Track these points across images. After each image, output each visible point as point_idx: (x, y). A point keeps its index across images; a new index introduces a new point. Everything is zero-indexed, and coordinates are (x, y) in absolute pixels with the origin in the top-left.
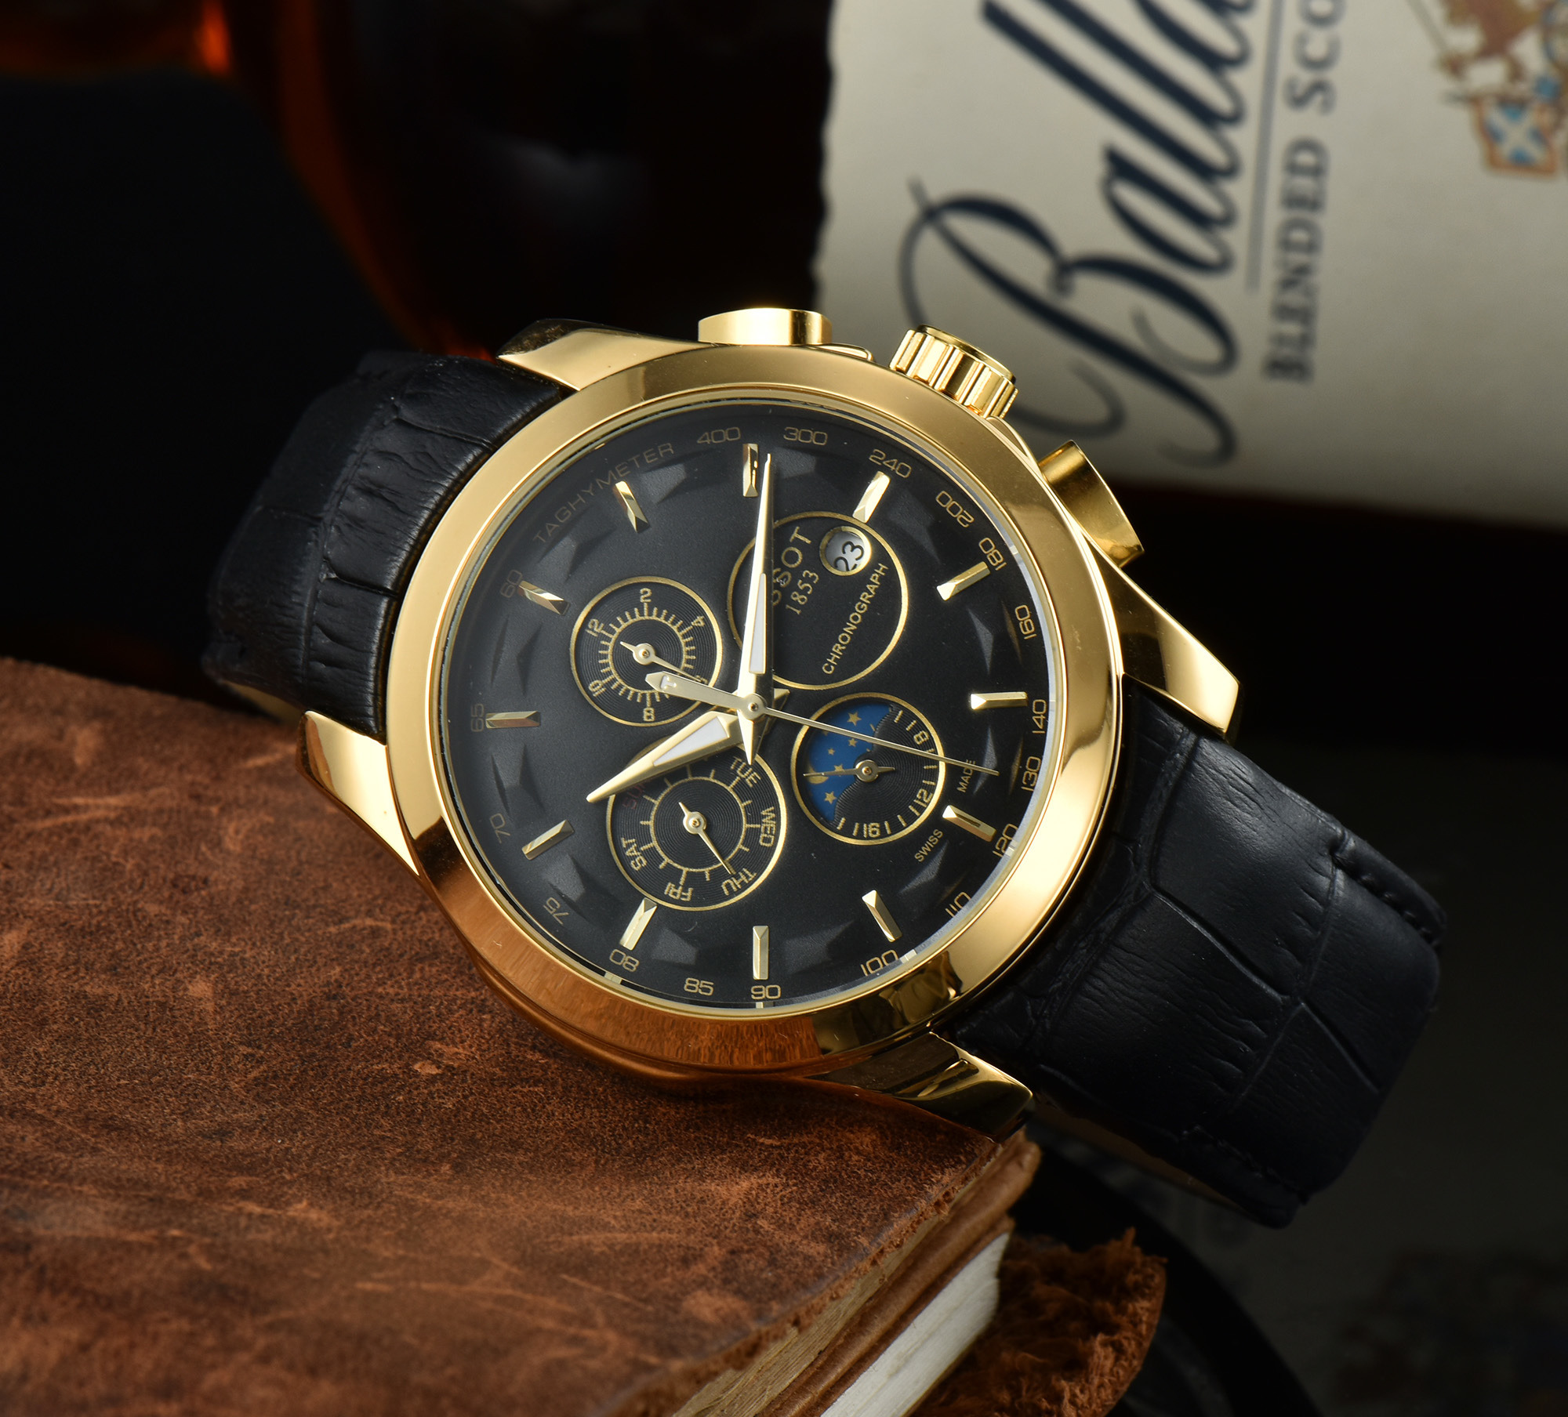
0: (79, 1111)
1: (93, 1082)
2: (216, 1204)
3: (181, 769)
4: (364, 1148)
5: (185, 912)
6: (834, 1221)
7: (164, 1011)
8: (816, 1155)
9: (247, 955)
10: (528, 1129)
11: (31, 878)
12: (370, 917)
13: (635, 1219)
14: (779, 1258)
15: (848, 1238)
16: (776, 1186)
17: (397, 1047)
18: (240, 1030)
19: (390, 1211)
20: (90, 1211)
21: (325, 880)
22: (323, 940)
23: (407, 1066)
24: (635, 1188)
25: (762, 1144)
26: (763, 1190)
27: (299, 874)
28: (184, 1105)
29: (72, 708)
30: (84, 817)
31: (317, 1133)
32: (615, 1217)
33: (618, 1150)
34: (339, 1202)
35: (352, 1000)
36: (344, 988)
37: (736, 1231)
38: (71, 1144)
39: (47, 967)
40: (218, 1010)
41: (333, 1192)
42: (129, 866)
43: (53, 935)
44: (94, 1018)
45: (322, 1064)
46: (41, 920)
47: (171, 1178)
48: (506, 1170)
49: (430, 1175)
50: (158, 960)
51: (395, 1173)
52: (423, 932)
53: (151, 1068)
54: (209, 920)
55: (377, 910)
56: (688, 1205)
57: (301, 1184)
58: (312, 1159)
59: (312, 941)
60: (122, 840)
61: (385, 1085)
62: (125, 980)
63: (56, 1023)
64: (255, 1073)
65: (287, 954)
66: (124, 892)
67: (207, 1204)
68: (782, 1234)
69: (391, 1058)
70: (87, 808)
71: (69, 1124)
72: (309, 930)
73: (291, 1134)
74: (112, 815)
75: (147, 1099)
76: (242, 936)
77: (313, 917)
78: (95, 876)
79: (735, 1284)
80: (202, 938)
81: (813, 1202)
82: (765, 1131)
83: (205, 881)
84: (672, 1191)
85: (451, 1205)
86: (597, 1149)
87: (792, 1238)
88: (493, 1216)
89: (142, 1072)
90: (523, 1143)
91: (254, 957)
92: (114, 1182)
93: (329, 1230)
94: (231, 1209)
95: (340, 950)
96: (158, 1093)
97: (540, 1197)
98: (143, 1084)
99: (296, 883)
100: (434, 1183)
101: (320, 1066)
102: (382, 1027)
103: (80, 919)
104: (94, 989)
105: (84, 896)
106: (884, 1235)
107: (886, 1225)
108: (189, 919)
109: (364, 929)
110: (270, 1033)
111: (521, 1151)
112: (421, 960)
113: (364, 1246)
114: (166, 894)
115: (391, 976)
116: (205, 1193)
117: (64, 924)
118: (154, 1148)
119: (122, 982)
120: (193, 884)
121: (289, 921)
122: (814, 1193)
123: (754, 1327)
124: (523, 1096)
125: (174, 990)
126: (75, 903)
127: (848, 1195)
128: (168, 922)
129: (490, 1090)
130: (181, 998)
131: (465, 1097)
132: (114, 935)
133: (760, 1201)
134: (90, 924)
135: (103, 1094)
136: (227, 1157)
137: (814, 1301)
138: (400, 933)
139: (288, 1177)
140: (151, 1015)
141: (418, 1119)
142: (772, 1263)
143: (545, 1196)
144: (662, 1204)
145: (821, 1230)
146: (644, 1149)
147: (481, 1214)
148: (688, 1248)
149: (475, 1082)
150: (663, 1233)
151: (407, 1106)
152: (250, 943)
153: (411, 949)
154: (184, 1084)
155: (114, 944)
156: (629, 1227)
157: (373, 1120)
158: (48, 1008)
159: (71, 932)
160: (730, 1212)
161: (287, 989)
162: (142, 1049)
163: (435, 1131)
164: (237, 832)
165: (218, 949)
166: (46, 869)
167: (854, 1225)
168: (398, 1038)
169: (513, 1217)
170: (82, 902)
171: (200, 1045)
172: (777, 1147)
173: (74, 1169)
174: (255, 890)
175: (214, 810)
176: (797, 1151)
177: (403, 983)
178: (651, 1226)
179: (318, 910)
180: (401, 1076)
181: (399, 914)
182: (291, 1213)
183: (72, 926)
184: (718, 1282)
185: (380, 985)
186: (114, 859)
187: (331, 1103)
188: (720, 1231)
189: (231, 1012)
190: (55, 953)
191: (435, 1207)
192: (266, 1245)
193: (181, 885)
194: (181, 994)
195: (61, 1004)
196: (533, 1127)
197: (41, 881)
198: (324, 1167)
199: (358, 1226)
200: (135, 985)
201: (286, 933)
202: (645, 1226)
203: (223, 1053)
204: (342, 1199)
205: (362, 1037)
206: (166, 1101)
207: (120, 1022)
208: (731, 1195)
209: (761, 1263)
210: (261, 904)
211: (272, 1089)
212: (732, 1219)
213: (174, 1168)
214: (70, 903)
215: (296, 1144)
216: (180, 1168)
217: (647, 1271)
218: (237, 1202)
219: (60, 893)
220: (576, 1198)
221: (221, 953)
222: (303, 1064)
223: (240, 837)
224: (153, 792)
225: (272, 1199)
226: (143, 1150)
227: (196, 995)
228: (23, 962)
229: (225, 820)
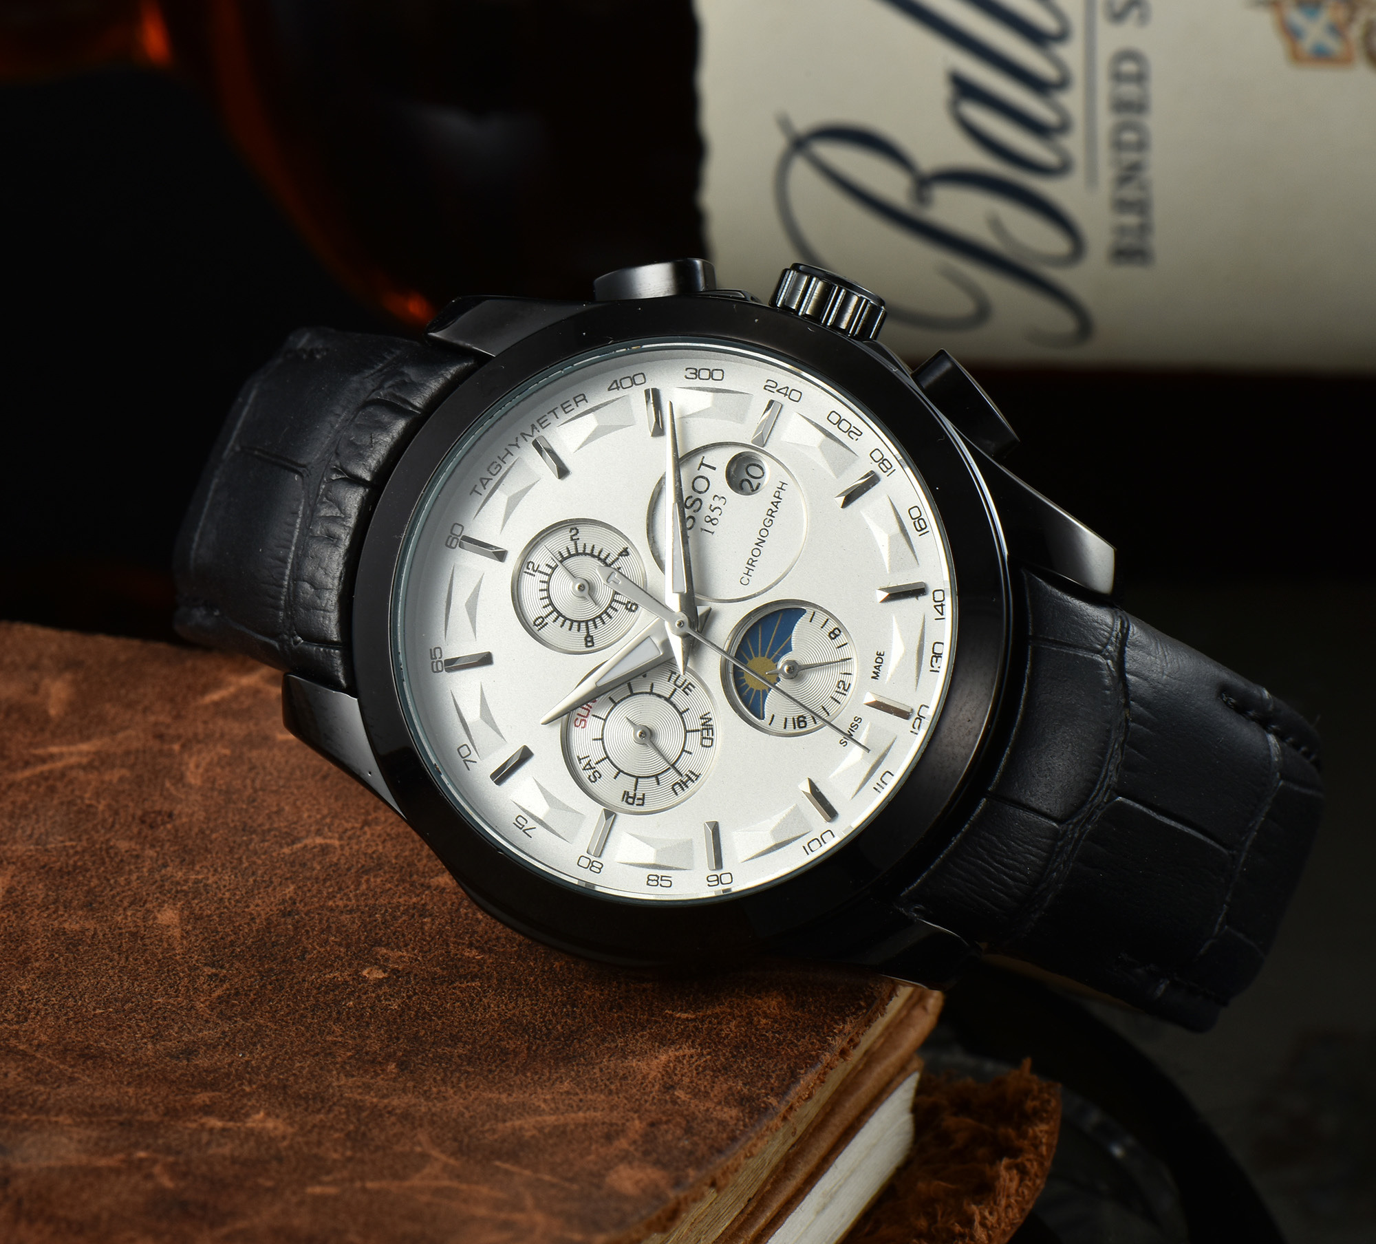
0: (58, 1043)
1: (71, 1014)
2: (180, 1122)
3: (145, 710)
4: (317, 1054)
5: (152, 846)
6: (745, 1084)
7: (136, 940)
8: (728, 1024)
9: (210, 882)
10: (467, 1023)
11: (14, 826)
12: (320, 835)
13: (563, 1101)
14: (695, 1126)
15: (758, 1099)
16: (692, 1056)
17: (347, 955)
18: (205, 952)
19: (340, 1113)
20: (64, 1140)
21: (278, 805)
22: (277, 861)
23: (356, 972)
24: (563, 1070)
25: (679, 1018)
26: (680, 1062)
27: (254, 801)
28: (154, 1028)
29: (46, 662)
30: (59, 765)
31: (275, 1044)
32: (545, 1101)
33: (548, 1035)
34: (294, 1109)
35: (306, 914)
36: (298, 904)
37: (655, 1104)
38: (50, 1076)
39: (30, 909)
40: (185, 935)
41: (289, 1100)
42: (101, 807)
43: (34, 877)
44: (72, 952)
45: (279, 977)
46: (23, 864)
47: (140, 1100)
48: (446, 1063)
49: (377, 1074)
50: (129, 893)
51: (346, 1076)
52: (367, 846)
53: (124, 996)
54: (175, 852)
55: (326, 829)
56: (611, 1083)
57: (260, 1096)
58: (270, 1069)
59: (268, 862)
60: (94, 783)
61: (337, 993)
62: (100, 914)
63: (37, 960)
64: (219, 992)
65: (246, 877)
66: (97, 832)
67: (172, 1123)
68: (697, 1102)
69: (342, 966)
70: (61, 755)
71: (49, 1056)
72: (265, 853)
73: (251, 1047)
74: (85, 760)
75: (121, 1026)
76: (205, 863)
77: (268, 841)
78: (70, 819)
79: (655, 1155)
80: (168, 869)
81: (725, 1069)
82: (682, 1006)
83: (170, 815)
84: (597, 1070)
85: (395, 1102)
86: (529, 1036)
87: (707, 1105)
88: (434, 1110)
89: (116, 1000)
90: (462, 1036)
91: (216, 883)
92: (88, 1110)
93: (284, 1138)
94: (194, 1125)
95: (294, 869)
96: (130, 1019)
97: (477, 1087)
98: (117, 1011)
99: (252, 810)
100: (381, 1082)
101: (277, 980)
102: (333, 938)
103: (58, 861)
104: (71, 926)
105: (61, 838)
106: (792, 1093)
107: (793, 1082)
108: (156, 852)
109: (315, 847)
110: (232, 952)
111: (460, 1044)
112: (367, 872)
113: (315, 1150)
114: (135, 830)
115: (340, 889)
116: (172, 1113)
117: (43, 867)
118: (126, 1072)
119: (98, 917)
120: (159, 819)
121: (247, 846)
122: (726, 1059)
123: (672, 1194)
124: (461, 992)
125: (145, 919)
126: (53, 846)
127: (757, 1058)
128: (137, 856)
129: (432, 988)
130: (151, 926)
131: (409, 997)
132: (89, 873)
133: (677, 1072)
134: (67, 864)
135: (80, 1025)
136: (192, 1075)
137: (729, 1163)
138: (347, 848)
139: (247, 1089)
140: (124, 945)
141: (367, 1022)
142: (688, 1131)
143: (481, 1086)
144: (587, 1083)
145: (733, 1095)
146: (572, 1032)
147: (423, 1109)
148: (611, 1125)
149: (418, 982)
150: (588, 1113)
151: (357, 1011)
152: (212, 869)
153: (357, 862)
154: (154, 1009)
155: (89, 882)
156: (557, 1108)
157: (326, 1027)
158: (31, 947)
159: (51, 874)
160: (650, 1085)
161: (246, 910)
162: (116, 978)
163: (382, 1032)
164: (197, 766)
165: (184, 878)
166: (27, 817)
167: (764, 1086)
168: (348, 946)
169: (452, 1109)
170: (60, 845)
171: (168, 970)
172: (692, 1020)
173: (52, 1101)
174: (216, 820)
175: (176, 747)
176: (710, 1022)
177: (351, 895)
178: (578, 1106)
179: (273, 833)
180: (351, 983)
181: (346, 830)
182: (250, 1124)
183: (51, 868)
184: (638, 1155)
185: (330, 899)
186: (87, 802)
187: (288, 1014)
188: (640, 1105)
189: (196, 936)
190: (37, 895)
191: (381, 1106)
192: (224, 1158)
193: (149, 821)
194: (150, 923)
195: (42, 942)
196: (471, 1020)
197: (22, 828)
198: (281, 1077)
199: (310, 1131)
200: (109, 918)
201: (244, 857)
202: (572, 1107)
203: (190, 975)
204: (296, 1106)
205: (315, 949)
206: (138, 1025)
207: (96, 954)
208: (651, 1069)
209: (679, 1132)
210: (221, 832)
211: (234, 1005)
212: (651, 1092)
213: (144, 1090)
214: (49, 847)
215: (256, 1057)
216: (149, 1089)
217: (573, 1151)
218: (200, 1118)
219: (39, 837)
220: (510, 1085)
221: (186, 881)
222: (262, 979)
223: (201, 770)
224: (120, 736)
225: (233, 1113)
226: (116, 1075)
227: (164, 923)
228: (7, 905)
229: (186, 756)
